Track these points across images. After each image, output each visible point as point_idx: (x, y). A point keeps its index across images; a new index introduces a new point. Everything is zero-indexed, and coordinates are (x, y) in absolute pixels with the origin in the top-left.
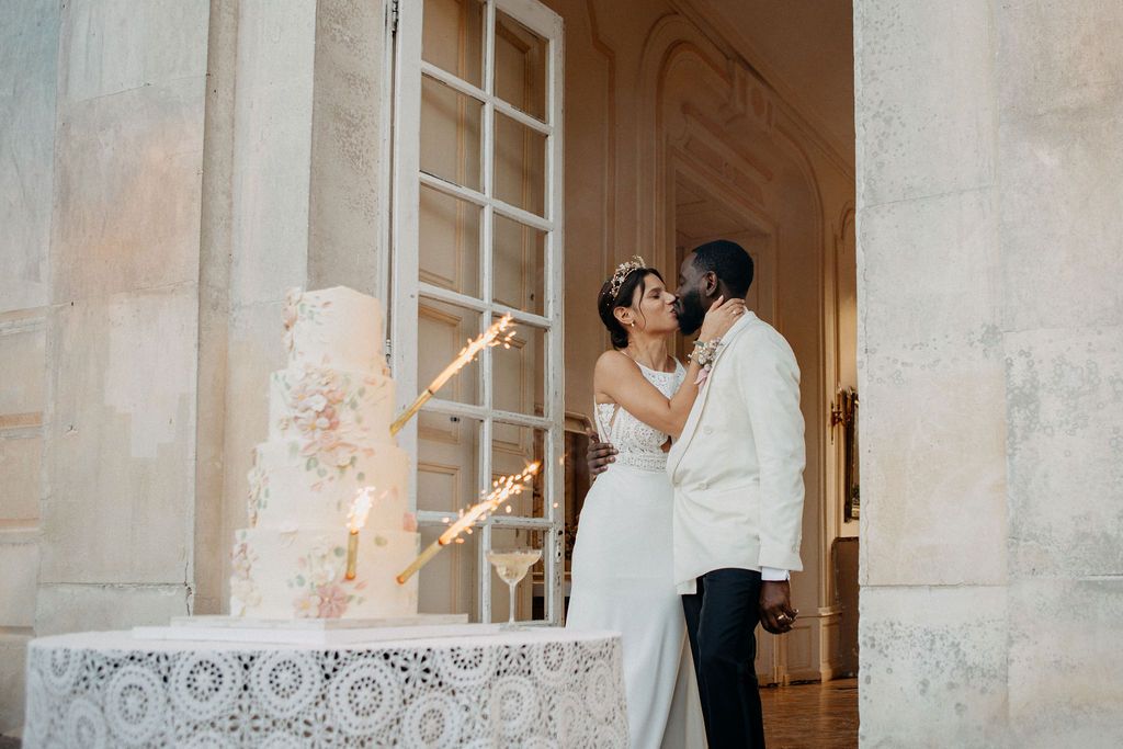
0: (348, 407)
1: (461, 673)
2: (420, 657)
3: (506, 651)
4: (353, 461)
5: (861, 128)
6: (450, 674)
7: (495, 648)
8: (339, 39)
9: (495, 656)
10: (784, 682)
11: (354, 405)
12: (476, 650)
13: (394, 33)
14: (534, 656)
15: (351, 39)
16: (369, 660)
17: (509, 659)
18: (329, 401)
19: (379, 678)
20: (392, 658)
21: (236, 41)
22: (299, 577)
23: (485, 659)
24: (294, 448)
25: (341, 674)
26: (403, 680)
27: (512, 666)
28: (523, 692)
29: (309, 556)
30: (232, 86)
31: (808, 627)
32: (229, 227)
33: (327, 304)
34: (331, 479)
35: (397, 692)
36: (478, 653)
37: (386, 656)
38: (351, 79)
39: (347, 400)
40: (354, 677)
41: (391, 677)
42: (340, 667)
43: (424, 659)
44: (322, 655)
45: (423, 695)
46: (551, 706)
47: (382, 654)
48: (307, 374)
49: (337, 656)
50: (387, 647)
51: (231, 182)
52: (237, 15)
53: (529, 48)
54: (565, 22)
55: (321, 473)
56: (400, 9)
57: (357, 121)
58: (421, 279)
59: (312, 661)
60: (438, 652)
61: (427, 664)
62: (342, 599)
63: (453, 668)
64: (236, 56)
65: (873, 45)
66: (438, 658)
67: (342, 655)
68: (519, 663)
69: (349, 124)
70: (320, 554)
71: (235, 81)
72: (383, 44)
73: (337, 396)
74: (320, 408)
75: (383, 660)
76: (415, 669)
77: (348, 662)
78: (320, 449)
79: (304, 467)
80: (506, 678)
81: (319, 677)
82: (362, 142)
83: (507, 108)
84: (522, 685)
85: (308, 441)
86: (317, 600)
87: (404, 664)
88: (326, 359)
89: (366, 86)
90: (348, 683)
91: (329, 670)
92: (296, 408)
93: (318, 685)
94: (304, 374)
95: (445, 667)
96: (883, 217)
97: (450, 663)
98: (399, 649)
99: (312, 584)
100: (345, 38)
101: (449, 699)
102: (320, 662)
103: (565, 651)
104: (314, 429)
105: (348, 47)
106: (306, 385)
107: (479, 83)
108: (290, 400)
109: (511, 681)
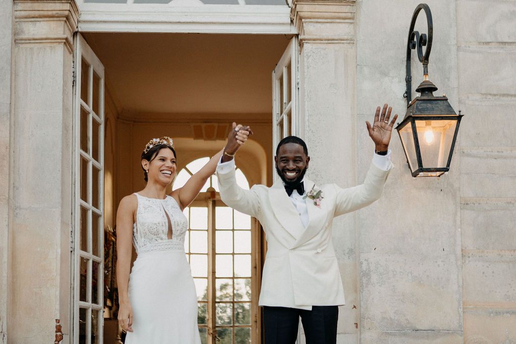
13: (73, 86)
21: (15, 86)
32: (13, 171)
38: (67, 110)
51: (14, 151)
52: (15, 74)
56: (76, 76)
64: (15, 93)
69: (67, 130)
71: (15, 105)
72: (71, 93)
82: (68, 138)
83: (94, 115)
89: (69, 113)
100: (66, 92)
105: (67, 96)
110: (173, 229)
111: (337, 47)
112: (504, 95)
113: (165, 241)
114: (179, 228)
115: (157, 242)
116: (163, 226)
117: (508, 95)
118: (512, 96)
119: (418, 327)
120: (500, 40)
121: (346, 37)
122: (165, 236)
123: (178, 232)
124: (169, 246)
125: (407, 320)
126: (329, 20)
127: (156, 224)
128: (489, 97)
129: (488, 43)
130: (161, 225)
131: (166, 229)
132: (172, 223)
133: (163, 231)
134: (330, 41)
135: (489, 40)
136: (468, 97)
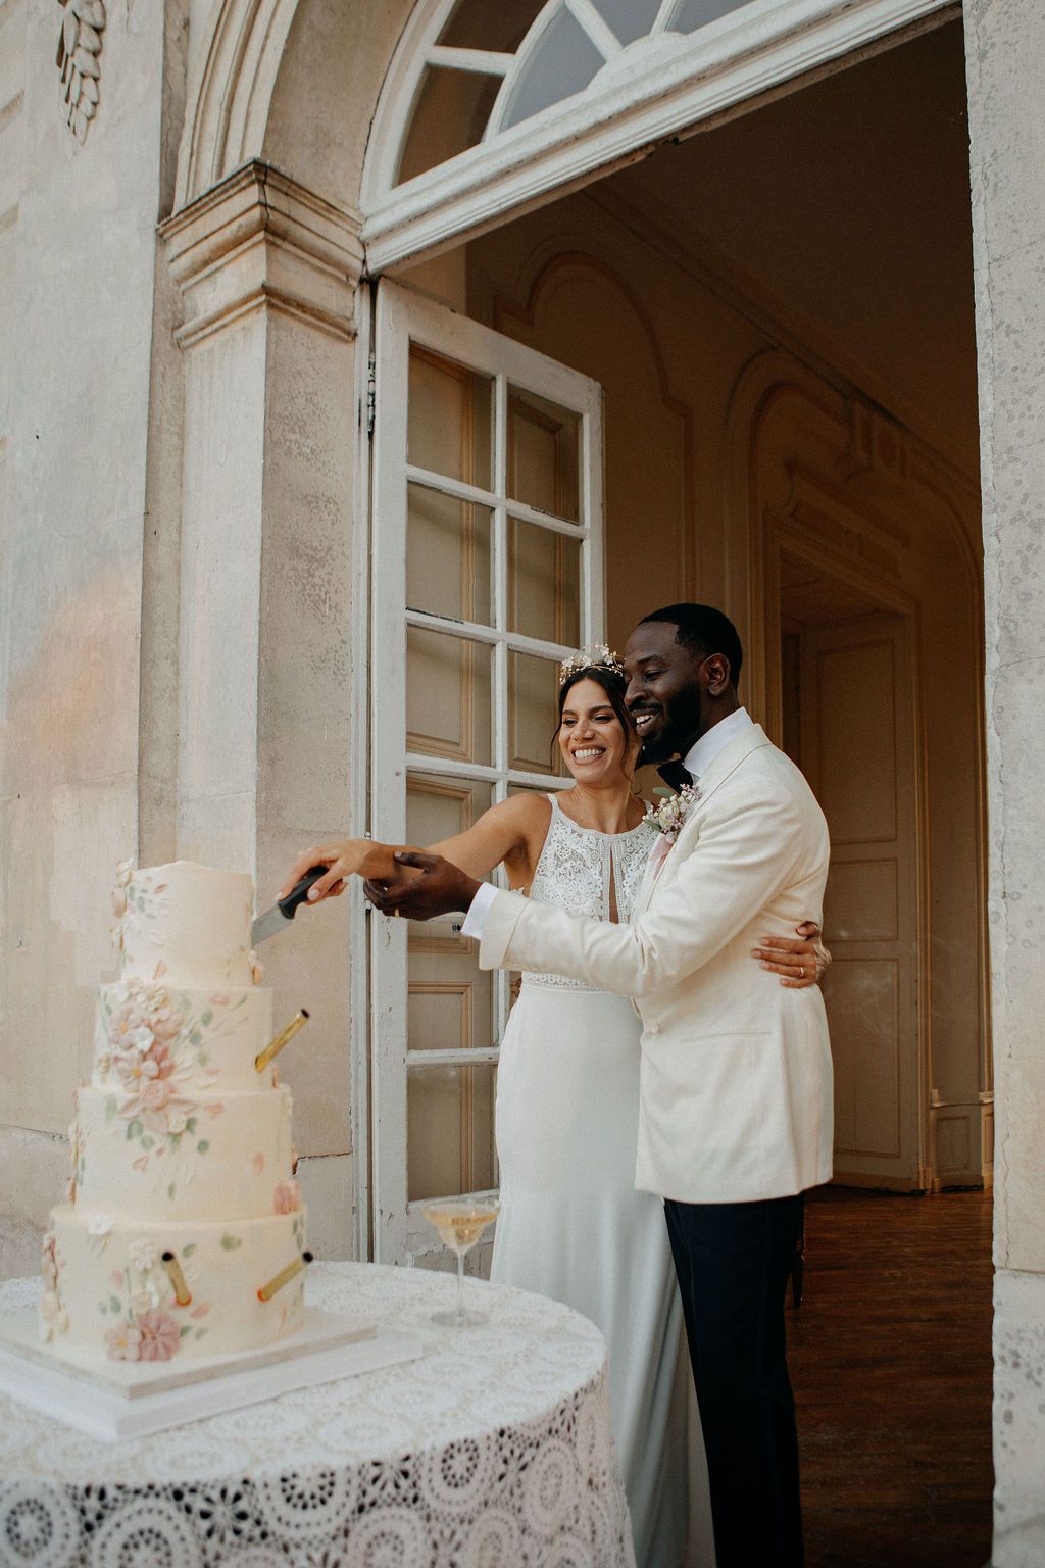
0: (187, 1042)
1: (298, 1516)
2: (231, 1494)
3: (374, 1471)
4: (190, 1125)
5: (993, 540)
6: (279, 1519)
7: (355, 1468)
8: (295, 451)
9: (356, 1481)
10: (932, 1189)
11: (195, 1038)
12: (323, 1476)
13: (371, 434)
14: (424, 1471)
15: (313, 451)
16: (152, 1502)
17: (379, 1484)
18: (157, 1035)
19: (167, 1530)
20: (187, 1498)
21: (181, 466)
22: (114, 1299)
23: (339, 1490)
24: (111, 1105)
25: (108, 1524)
26: (203, 1532)
27: (384, 1494)
28: (404, 1531)
29: (127, 1270)
30: (176, 523)
31: (965, 1118)
32: (174, 700)
33: (161, 888)
34: (160, 1152)
35: (195, 1552)
36: (325, 1482)
37: (178, 1495)
38: (311, 501)
39: (185, 1031)
40: (129, 1528)
41: (185, 1528)
42: (107, 1512)
43: (237, 1497)
44: (81, 1492)
45: (236, 1554)
46: (454, 1544)
47: (170, 1493)
48: (130, 996)
49: (102, 1495)
50: (178, 1478)
51: (177, 644)
52: (182, 435)
53: (561, 426)
54: (603, 388)
55: (147, 1144)
56: (377, 403)
57: (323, 554)
58: (411, 747)
59: (66, 1502)
60: (259, 1485)
61: (242, 1505)
62: (171, 1334)
63: (284, 1510)
64: (181, 485)
65: (1010, 406)
66: (261, 1494)
67: (111, 1493)
68: (397, 1486)
69: (311, 560)
70: (141, 1268)
71: (180, 517)
72: (355, 452)
73: (170, 1027)
74: (145, 1045)
75: (173, 1502)
76: (223, 1514)
77: (120, 1504)
78: (144, 1110)
79: (124, 1134)
80: (375, 1514)
81: (76, 1528)
82: (329, 582)
83: (524, 511)
84: (404, 1522)
85: (131, 1096)
86: (135, 1335)
87: (205, 1506)
88: (160, 970)
89: (333, 508)
90: (120, 1538)
91: (91, 1517)
92: (117, 1043)
93: (75, 1539)
94: (126, 995)
95: (272, 1507)
96: (1030, 681)
97: (279, 1500)
98: (198, 1483)
99: (130, 1312)
100: (304, 449)
101: (279, 1557)
102: (78, 1503)
103: (482, 1451)
104: (138, 1075)
105: (309, 460)
106: (130, 1011)
107: (486, 484)
108: (111, 1033)
109: (384, 1518)
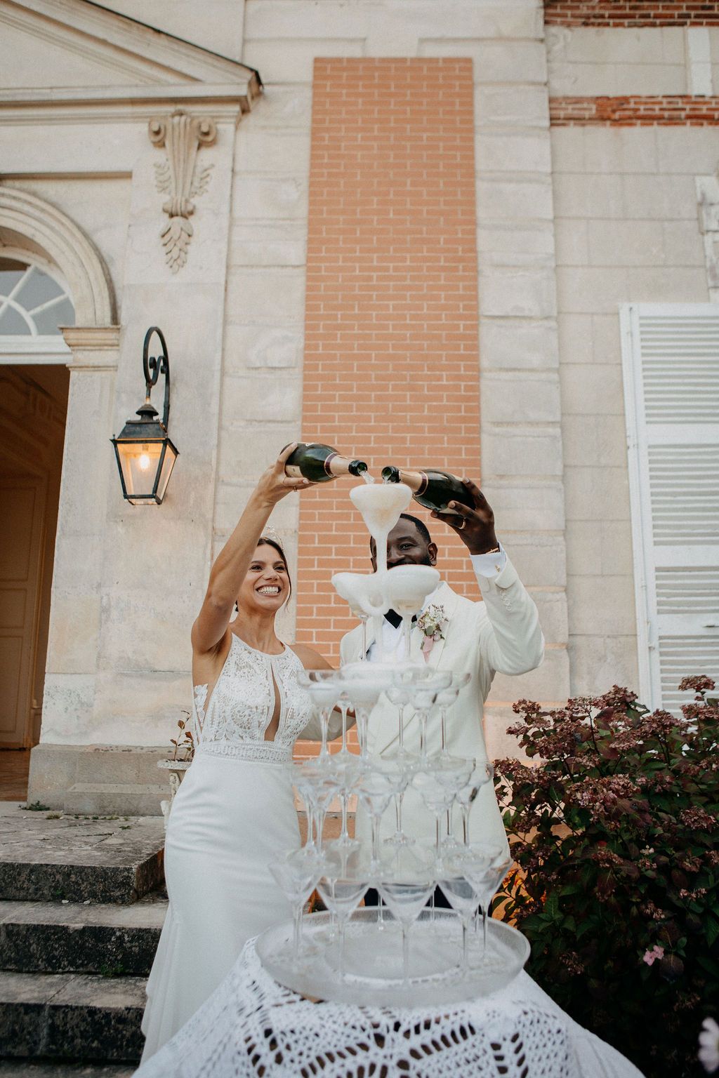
110: (281, 722)
111: (104, 374)
112: (270, 421)
113: (257, 742)
114: (293, 723)
115: (241, 741)
116: (262, 713)
117: (273, 421)
118: (278, 422)
119: (157, 668)
120: (270, 365)
121: (112, 364)
122: (260, 734)
123: (290, 730)
124: (263, 755)
125: (146, 660)
126: (97, 348)
127: (249, 707)
128: (254, 423)
129: (257, 368)
130: (259, 711)
131: (266, 720)
132: (283, 711)
133: (260, 723)
134: (97, 368)
135: (258, 365)
136: (232, 424)
